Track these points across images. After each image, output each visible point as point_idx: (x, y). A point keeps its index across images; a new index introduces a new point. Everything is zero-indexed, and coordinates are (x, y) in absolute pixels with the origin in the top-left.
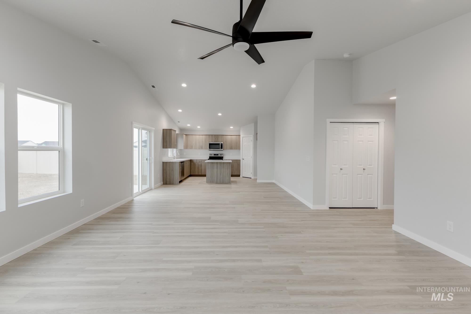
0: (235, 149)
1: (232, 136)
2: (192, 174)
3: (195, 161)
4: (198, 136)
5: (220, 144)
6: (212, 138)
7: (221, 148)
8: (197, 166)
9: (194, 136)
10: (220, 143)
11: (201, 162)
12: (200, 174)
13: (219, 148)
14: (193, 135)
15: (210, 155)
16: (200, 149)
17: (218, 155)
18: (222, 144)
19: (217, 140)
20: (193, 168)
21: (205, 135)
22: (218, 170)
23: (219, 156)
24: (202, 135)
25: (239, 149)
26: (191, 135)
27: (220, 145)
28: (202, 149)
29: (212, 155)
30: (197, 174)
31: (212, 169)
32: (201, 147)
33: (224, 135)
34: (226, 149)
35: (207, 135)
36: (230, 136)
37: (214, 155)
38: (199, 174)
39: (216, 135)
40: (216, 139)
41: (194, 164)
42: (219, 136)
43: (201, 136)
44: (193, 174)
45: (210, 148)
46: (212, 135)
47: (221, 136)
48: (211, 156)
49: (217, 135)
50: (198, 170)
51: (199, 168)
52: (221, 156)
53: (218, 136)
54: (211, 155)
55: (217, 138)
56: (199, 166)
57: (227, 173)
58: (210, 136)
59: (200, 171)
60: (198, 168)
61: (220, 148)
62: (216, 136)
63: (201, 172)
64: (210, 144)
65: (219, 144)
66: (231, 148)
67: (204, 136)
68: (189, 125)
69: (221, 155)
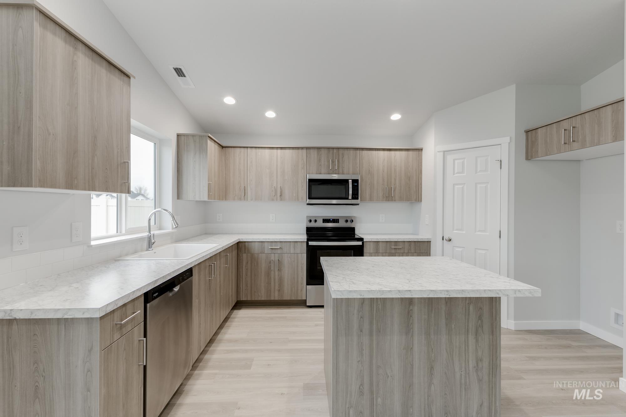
0: (401, 199)
1: (393, 152)
2: (243, 298)
3: (256, 249)
4: (267, 151)
5: (350, 181)
6: (319, 160)
7: (353, 198)
8: (263, 266)
9: (254, 150)
10: (349, 177)
11: (279, 251)
12: (277, 299)
13: (344, 196)
14: (249, 150)
15: (310, 221)
16: (273, 200)
17: (336, 221)
18: (355, 182)
19: (338, 167)
20: (249, 274)
21: (293, 148)
22: (416, 338)
23: (342, 224)
24: (281, 148)
25: (419, 199)
26: (242, 150)
27: (351, 186)
28: (281, 200)
29: (316, 221)
30: (263, 297)
31: (371, 334)
32: (279, 194)
33: (363, 149)
34: (371, 199)
35: (302, 148)
36: (386, 152)
37: (325, 221)
38: (272, 299)
39: (333, 148)
40: (333, 162)
41: (254, 259)
42: (346, 152)
43: (279, 151)
44: (249, 299)
45: (310, 198)
46: (319, 148)
47: (352, 152)
48: (313, 225)
49: (338, 148)
50: (269, 283)
51: (272, 273)
52: (349, 225)
53: (341, 151)
54: (313, 222)
55: (338, 161)
56: (272, 268)
57: (479, 360)
58: (312, 151)
59: (277, 288)
60: (268, 274)
61: (350, 197)
62: (335, 151)
63: (279, 291)
64: (312, 182)
65: (346, 181)
66: (389, 197)
67: (291, 151)
68: (229, 100)
69: (347, 221)
